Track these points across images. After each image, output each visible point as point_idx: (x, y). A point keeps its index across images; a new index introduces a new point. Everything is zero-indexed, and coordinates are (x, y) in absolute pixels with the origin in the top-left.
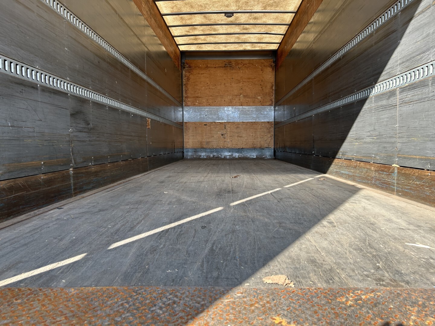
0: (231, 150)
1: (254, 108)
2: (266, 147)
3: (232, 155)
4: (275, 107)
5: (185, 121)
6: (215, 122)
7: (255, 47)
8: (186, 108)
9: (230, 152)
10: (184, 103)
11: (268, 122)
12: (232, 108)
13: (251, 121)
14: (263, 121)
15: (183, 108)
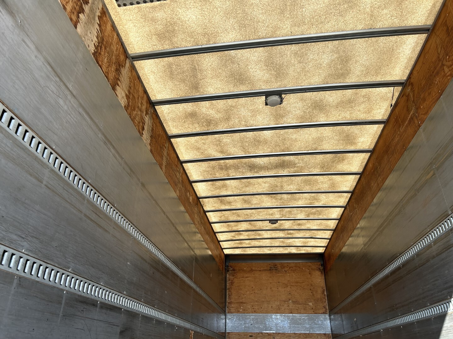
1: (306, 316)
4: (330, 316)
5: (227, 331)
6: (262, 333)
7: (300, 250)
8: (229, 316)
10: (227, 309)
11: (325, 334)
12: (281, 316)
13: (304, 332)
14: (318, 332)
15: (225, 315)
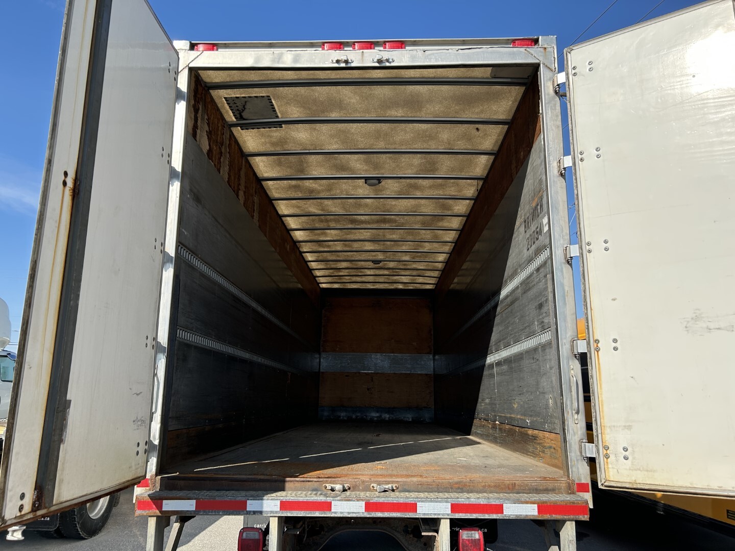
0: (378, 409)
1: (409, 356)
2: (425, 407)
3: (381, 416)
4: (434, 356)
5: (321, 371)
6: (359, 373)
8: (324, 355)
9: (378, 412)
10: (321, 348)
11: (426, 374)
12: (381, 355)
13: (404, 372)
14: (419, 373)
15: (320, 354)
